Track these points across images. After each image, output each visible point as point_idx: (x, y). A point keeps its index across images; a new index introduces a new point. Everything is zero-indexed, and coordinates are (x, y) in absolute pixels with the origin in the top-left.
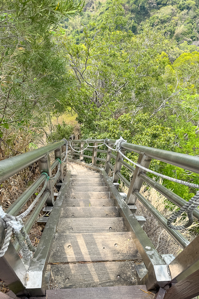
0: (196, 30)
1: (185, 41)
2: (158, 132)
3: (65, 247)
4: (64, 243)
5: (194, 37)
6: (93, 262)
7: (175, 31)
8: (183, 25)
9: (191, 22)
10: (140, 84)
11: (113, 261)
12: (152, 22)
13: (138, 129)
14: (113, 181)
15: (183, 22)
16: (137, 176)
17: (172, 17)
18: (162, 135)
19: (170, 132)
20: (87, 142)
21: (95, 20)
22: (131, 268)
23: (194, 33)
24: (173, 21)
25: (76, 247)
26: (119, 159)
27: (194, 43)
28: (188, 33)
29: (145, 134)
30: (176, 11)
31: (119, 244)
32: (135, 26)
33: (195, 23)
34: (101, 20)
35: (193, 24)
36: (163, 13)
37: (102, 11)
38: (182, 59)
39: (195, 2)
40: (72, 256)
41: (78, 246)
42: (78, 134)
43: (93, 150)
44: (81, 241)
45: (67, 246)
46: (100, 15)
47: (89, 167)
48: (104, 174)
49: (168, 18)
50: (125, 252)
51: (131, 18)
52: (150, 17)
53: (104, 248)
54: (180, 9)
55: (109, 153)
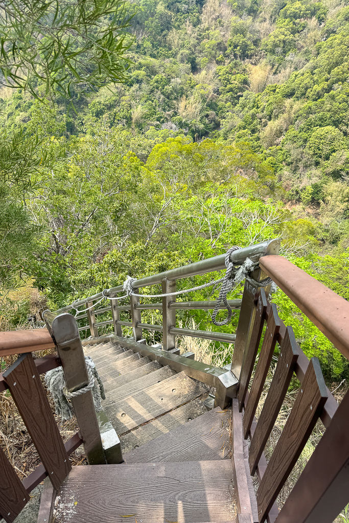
0: (161, 109)
1: (151, 127)
2: (164, 262)
3: (119, 418)
4: (115, 414)
5: (161, 117)
6: (156, 418)
7: (132, 116)
8: (140, 106)
9: (148, 99)
10: (114, 205)
11: (178, 407)
12: (94, 111)
13: (137, 267)
14: (135, 339)
15: (138, 101)
16: (167, 308)
17: (120, 98)
18: (171, 263)
19: (180, 256)
20: (74, 306)
21: (2, 126)
22: (199, 406)
23: (159, 113)
24: (124, 103)
25: (130, 411)
26: (135, 305)
27: (163, 126)
28: (151, 115)
29: (149, 270)
30: (123, 89)
31: (176, 388)
32: (70, 123)
33: (155, 99)
34: (13, 125)
35: (153, 101)
36: (105, 95)
37: (10, 111)
38: (156, 153)
39: (144, 72)
40: (130, 423)
41: (133, 410)
42: (39, 311)
43: (89, 315)
44: (134, 404)
45: (121, 415)
46: (8, 117)
47: (89, 342)
48: (118, 339)
49: (115, 101)
50: (187, 392)
51: (60, 112)
52: (89, 105)
53: (162, 399)
54: (128, 85)
55: (114, 307)
